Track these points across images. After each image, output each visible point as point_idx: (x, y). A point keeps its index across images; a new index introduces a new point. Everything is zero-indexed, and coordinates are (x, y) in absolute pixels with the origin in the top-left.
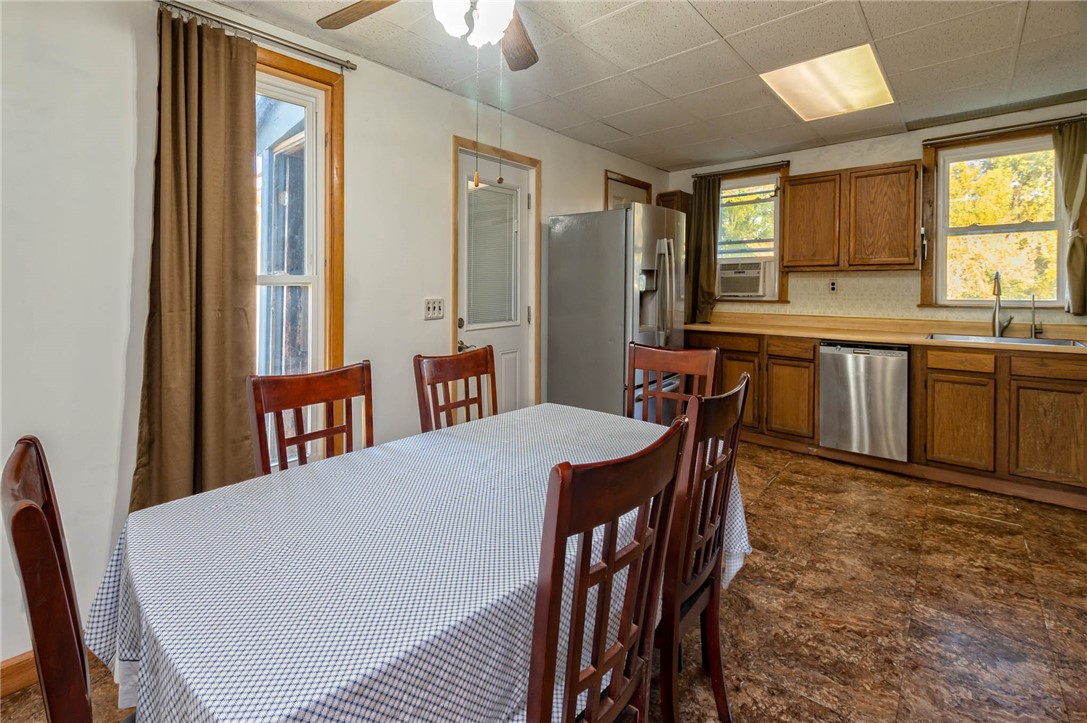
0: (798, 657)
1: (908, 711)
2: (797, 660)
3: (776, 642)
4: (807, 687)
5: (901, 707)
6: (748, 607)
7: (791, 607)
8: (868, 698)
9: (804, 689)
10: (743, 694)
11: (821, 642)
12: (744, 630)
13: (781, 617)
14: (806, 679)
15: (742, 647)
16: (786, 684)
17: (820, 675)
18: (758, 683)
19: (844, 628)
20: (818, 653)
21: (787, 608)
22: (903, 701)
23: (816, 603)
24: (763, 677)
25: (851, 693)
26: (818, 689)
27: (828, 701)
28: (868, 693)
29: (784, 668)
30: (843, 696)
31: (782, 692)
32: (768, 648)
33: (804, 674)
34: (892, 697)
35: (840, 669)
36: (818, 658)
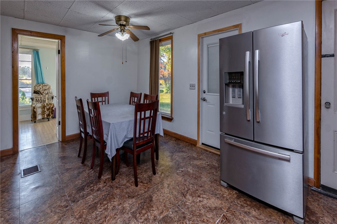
0: (105, 200)
1: (72, 216)
2: (104, 199)
3: (112, 197)
4: (95, 196)
5: (74, 215)
6: (129, 197)
7: (123, 209)
8: (82, 208)
9: (95, 195)
10: (103, 183)
11: (105, 209)
12: (121, 192)
13: (121, 204)
14: (97, 197)
15: (115, 188)
16: (99, 192)
17: (96, 201)
18: (103, 187)
19: (105, 221)
20: (102, 205)
21: (124, 208)
22: (74, 217)
23: (122, 219)
24: (104, 189)
25: (86, 205)
26: (93, 198)
27: (89, 198)
28: (83, 210)
29: (103, 194)
30: (87, 202)
31: (98, 190)
32: (111, 194)
33: (99, 198)
34: (77, 214)
35: (94, 208)
36: (101, 204)
